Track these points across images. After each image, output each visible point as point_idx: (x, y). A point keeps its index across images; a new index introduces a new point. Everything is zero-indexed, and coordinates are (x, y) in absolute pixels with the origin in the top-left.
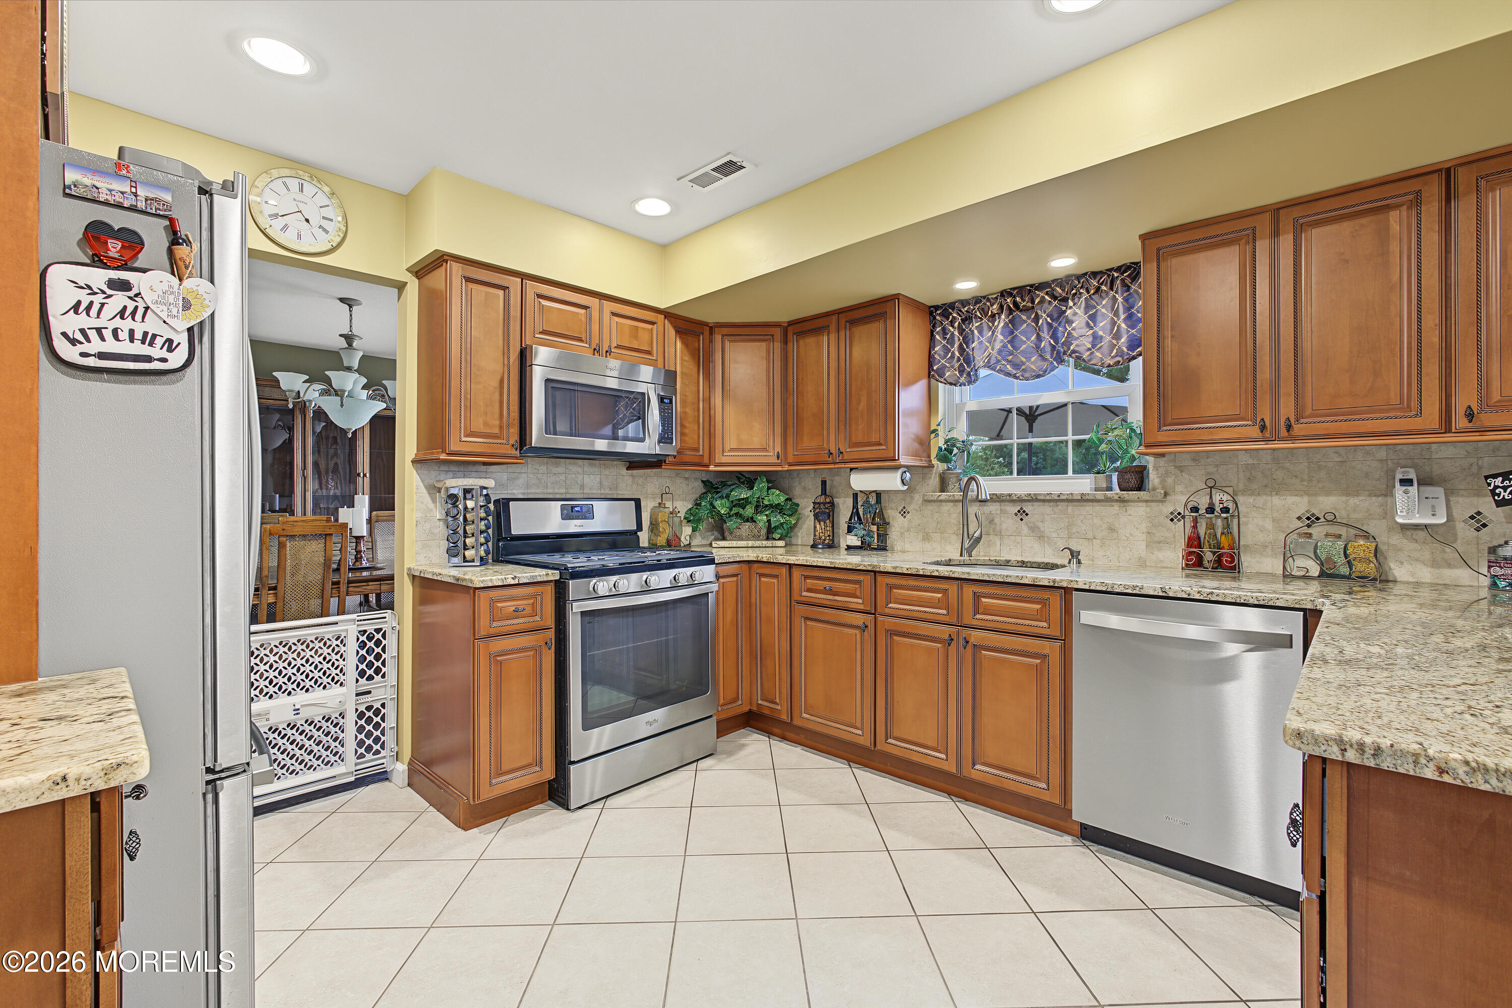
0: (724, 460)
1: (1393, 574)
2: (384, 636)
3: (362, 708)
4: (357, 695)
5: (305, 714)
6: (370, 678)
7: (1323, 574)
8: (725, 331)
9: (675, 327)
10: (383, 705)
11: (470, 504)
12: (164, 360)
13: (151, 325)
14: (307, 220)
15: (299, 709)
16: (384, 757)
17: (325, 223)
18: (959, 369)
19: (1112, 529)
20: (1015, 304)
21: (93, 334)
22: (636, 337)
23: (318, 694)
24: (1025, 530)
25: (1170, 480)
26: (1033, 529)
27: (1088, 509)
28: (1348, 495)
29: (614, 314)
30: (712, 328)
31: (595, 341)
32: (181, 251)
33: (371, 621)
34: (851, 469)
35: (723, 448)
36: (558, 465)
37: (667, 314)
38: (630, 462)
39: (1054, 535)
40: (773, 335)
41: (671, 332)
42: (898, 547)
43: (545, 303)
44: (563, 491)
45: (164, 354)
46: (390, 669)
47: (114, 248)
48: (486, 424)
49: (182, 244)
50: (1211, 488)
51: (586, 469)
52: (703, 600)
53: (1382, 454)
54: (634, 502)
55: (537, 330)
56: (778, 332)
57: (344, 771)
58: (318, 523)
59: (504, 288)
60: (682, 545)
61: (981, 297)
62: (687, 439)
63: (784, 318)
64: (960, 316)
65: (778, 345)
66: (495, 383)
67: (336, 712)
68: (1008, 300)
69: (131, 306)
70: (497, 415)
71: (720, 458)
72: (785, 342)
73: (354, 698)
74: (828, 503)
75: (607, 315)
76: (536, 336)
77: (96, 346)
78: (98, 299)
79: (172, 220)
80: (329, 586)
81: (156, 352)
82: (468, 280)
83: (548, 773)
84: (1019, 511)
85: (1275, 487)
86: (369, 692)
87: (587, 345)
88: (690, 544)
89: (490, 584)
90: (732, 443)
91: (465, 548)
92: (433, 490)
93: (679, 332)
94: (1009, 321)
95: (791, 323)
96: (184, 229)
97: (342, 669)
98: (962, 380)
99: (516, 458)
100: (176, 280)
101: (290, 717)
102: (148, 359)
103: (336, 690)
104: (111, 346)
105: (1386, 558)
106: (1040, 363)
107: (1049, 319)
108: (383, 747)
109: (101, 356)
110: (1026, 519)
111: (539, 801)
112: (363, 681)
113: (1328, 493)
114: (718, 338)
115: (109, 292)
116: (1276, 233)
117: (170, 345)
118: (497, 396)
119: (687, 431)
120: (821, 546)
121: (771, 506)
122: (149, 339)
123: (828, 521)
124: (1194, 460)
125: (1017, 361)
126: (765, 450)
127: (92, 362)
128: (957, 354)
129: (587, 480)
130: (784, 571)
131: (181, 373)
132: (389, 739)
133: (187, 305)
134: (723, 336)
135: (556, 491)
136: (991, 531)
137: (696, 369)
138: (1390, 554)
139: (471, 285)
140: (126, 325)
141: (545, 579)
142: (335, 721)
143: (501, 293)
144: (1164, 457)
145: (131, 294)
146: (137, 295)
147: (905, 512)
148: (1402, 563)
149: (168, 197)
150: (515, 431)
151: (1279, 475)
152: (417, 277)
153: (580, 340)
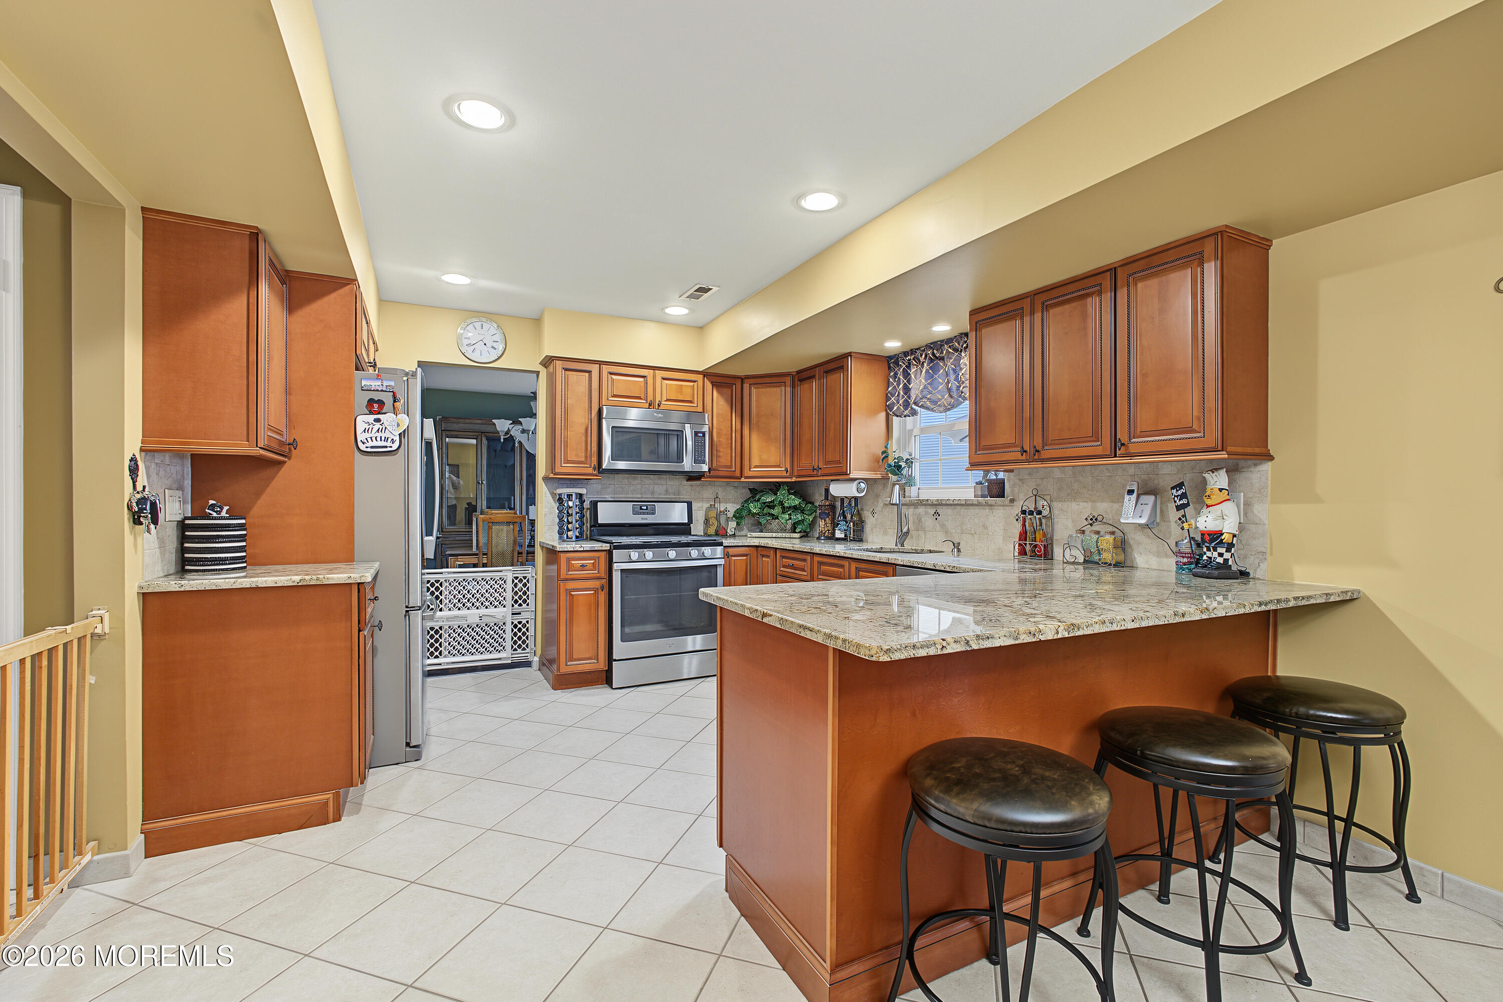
0: (751, 474)
1: (1137, 563)
2: (528, 581)
3: (516, 622)
4: (513, 614)
5: (485, 620)
6: (520, 605)
7: (1085, 561)
8: (752, 381)
9: (712, 383)
10: (527, 622)
11: (571, 504)
12: (391, 447)
13: (387, 434)
14: (485, 344)
15: (481, 617)
16: (528, 653)
17: (495, 345)
18: (903, 404)
19: (985, 527)
20: (933, 354)
21: (369, 440)
22: (681, 393)
23: (492, 611)
24: (938, 528)
25: (1016, 490)
26: (943, 526)
27: (972, 511)
28: (1113, 502)
29: (664, 379)
30: (743, 379)
31: (650, 398)
32: (397, 404)
33: (520, 571)
34: (832, 481)
35: (750, 465)
36: (635, 479)
37: (705, 374)
38: (689, 476)
39: (954, 531)
40: (785, 382)
41: (708, 385)
42: (870, 540)
43: (614, 377)
44: (640, 496)
45: (391, 444)
46: (531, 601)
47: (376, 406)
48: (577, 455)
49: (397, 402)
50: (1035, 496)
51: (656, 481)
52: (713, 570)
53: (1132, 470)
54: (686, 504)
55: (610, 395)
56: (788, 380)
57: (506, 656)
58: (510, 515)
59: (589, 372)
60: (728, 535)
61: (916, 349)
62: (721, 460)
63: (794, 369)
64: (905, 364)
65: (788, 389)
66: (583, 431)
67: (501, 622)
68: (929, 352)
69: (381, 427)
70: (583, 450)
71: (747, 473)
72: (793, 386)
73: (511, 616)
74: (827, 506)
75: (658, 380)
76: (610, 399)
77: (370, 444)
78: (371, 426)
79: (394, 393)
80: (516, 554)
81: (389, 444)
82: (566, 370)
83: (602, 665)
84: (935, 513)
85: (1074, 496)
86: (520, 614)
87: (644, 401)
88: (734, 534)
89: (566, 550)
90: (756, 461)
91: (569, 530)
92: (553, 495)
93: (714, 384)
94: (930, 368)
95: (798, 372)
96: (398, 396)
97: (505, 597)
98: (906, 412)
99: (597, 476)
100: (395, 416)
101: (477, 620)
102: (386, 447)
103: (501, 609)
104: (375, 443)
105: (1132, 550)
106: (950, 400)
107: (953, 366)
108: (527, 646)
109: (372, 447)
110: (939, 518)
111: (600, 683)
112: (516, 606)
113: (1102, 501)
114: (746, 386)
115: (375, 423)
116: (1032, 313)
117: (393, 441)
118: (583, 438)
119: (721, 454)
120: (823, 538)
121: (790, 508)
122: (386, 439)
123: (828, 519)
124: (1030, 474)
125: (933, 398)
126: (779, 466)
127: (369, 450)
128: (902, 393)
129: (657, 488)
130: (772, 553)
131: (397, 451)
132: (530, 642)
133: (398, 425)
134: (750, 384)
135: (635, 496)
136: (920, 528)
137: (730, 411)
138: (1135, 546)
139: (568, 373)
140: (379, 435)
141: (600, 549)
142: (501, 626)
143: (587, 374)
144: (1013, 472)
145: (381, 423)
146: (383, 423)
147: (873, 513)
148: (1141, 554)
149: (392, 384)
150: (595, 459)
151: (1076, 486)
152: (545, 367)
153: (639, 398)
